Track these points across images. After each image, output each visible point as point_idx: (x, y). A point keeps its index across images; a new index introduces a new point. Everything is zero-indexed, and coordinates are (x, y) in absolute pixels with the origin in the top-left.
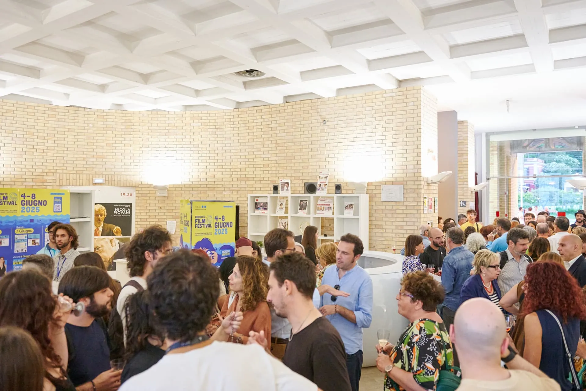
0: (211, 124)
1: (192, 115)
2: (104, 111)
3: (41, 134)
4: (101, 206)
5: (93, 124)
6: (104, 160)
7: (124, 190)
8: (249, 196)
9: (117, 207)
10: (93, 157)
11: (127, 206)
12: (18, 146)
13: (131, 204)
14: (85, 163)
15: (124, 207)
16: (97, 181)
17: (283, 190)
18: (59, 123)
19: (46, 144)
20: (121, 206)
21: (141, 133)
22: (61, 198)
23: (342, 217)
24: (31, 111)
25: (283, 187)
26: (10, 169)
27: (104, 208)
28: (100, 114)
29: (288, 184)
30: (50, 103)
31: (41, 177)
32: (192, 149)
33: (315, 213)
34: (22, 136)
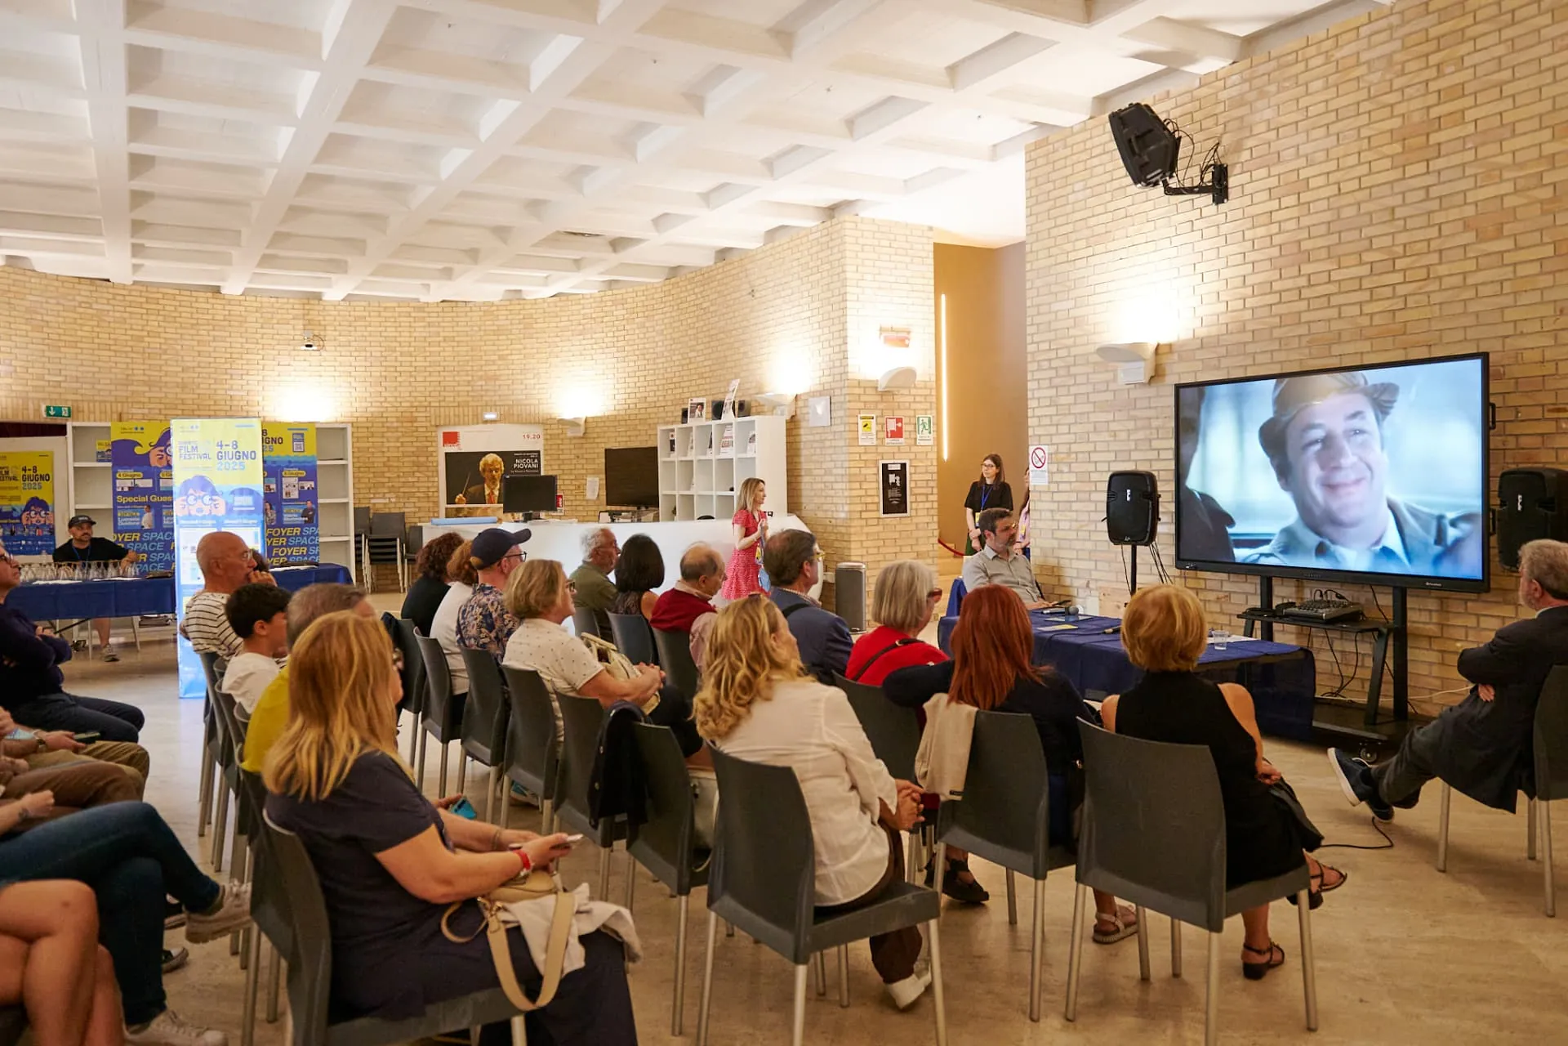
0: (638, 310)
1: (613, 298)
2: (493, 304)
3: (406, 349)
4: (495, 456)
5: (480, 326)
6: (497, 383)
7: (527, 429)
8: (661, 428)
9: (518, 457)
10: (481, 378)
11: (533, 455)
12: (373, 369)
13: (539, 452)
14: (470, 388)
15: (529, 457)
16: (490, 416)
17: (692, 417)
18: (431, 329)
19: (414, 364)
20: (525, 455)
21: (545, 335)
22: (302, 435)
23: (744, 456)
24: (390, 314)
25: (693, 412)
26: (364, 404)
27: (500, 459)
28: (488, 308)
29: (702, 404)
30: (417, 300)
31: (408, 414)
32: (617, 355)
33: (719, 452)
34: (379, 354)
